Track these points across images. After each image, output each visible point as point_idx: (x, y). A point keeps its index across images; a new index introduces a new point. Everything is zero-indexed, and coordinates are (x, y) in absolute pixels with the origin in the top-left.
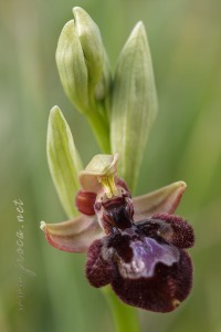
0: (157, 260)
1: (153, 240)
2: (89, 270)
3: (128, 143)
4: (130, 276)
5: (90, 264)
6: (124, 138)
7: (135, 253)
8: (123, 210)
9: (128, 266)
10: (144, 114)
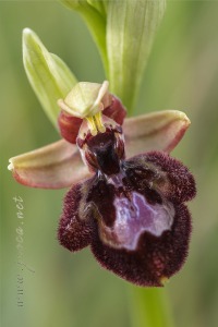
0: (143, 229)
1: (143, 198)
2: (61, 231)
3: (126, 51)
4: (111, 243)
5: (63, 223)
6: (122, 45)
7: (119, 214)
8: (110, 148)
9: (109, 229)
10: (147, 17)
